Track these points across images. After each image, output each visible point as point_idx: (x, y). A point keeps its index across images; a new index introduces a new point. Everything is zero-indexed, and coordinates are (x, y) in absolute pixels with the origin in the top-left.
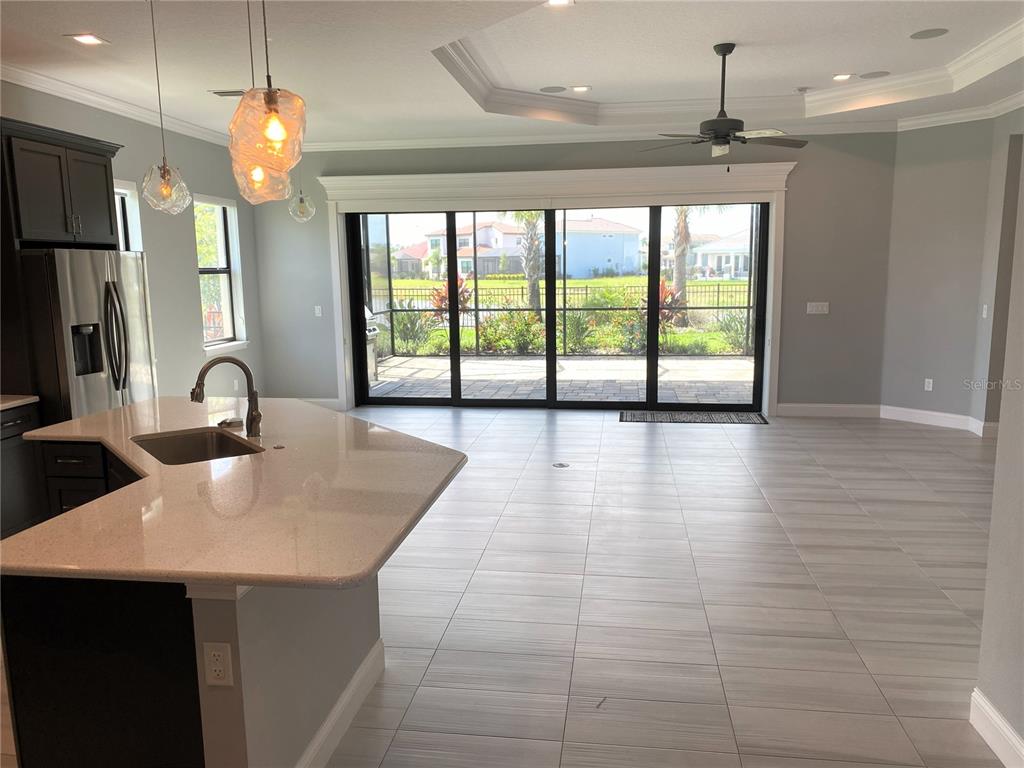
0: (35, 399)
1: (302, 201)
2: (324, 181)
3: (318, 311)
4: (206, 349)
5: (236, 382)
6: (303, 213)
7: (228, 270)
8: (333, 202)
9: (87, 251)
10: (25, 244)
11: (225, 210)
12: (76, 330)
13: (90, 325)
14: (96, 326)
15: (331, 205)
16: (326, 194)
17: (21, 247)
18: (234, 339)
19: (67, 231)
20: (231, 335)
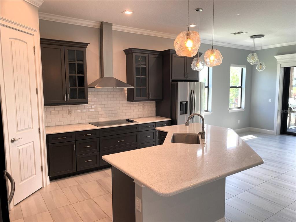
0: (170, 119)
1: (261, 64)
2: (277, 57)
3: (270, 100)
4: (229, 110)
5: (239, 121)
6: (261, 68)
7: (241, 87)
8: (280, 64)
9: (188, 82)
10: (173, 81)
11: (242, 69)
12: (181, 103)
13: (185, 102)
14: (187, 102)
15: (279, 65)
16: (277, 62)
17: (172, 82)
18: (241, 108)
19: (184, 77)
20: (240, 107)
